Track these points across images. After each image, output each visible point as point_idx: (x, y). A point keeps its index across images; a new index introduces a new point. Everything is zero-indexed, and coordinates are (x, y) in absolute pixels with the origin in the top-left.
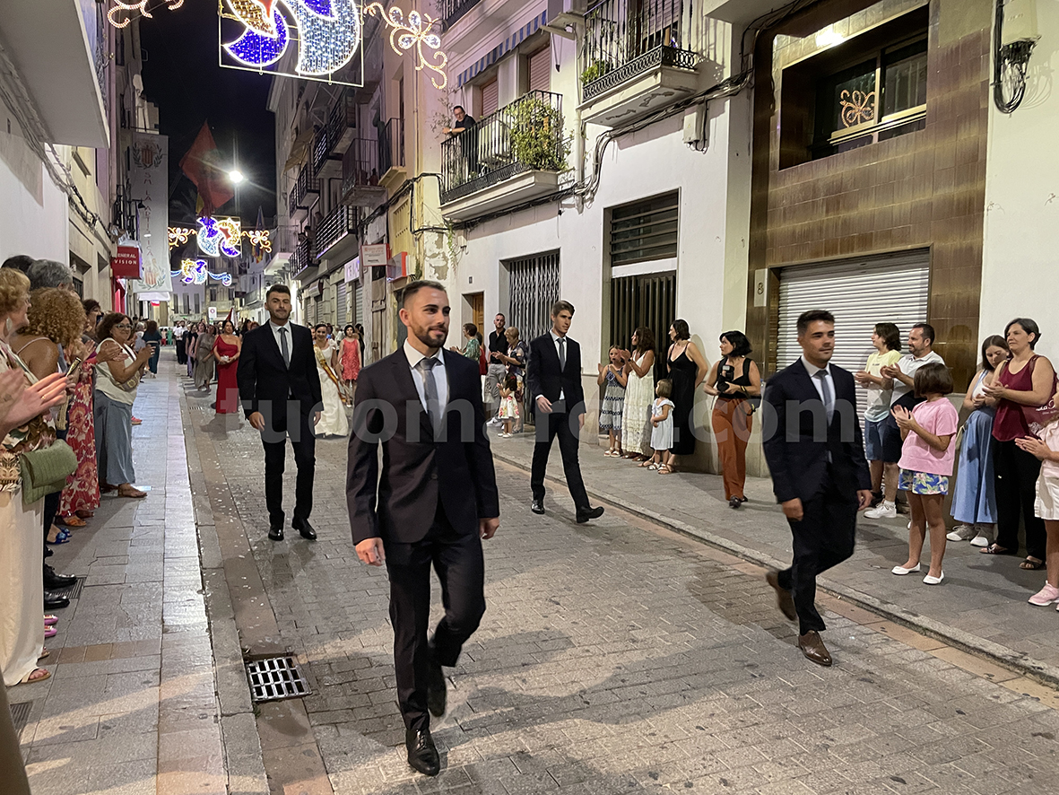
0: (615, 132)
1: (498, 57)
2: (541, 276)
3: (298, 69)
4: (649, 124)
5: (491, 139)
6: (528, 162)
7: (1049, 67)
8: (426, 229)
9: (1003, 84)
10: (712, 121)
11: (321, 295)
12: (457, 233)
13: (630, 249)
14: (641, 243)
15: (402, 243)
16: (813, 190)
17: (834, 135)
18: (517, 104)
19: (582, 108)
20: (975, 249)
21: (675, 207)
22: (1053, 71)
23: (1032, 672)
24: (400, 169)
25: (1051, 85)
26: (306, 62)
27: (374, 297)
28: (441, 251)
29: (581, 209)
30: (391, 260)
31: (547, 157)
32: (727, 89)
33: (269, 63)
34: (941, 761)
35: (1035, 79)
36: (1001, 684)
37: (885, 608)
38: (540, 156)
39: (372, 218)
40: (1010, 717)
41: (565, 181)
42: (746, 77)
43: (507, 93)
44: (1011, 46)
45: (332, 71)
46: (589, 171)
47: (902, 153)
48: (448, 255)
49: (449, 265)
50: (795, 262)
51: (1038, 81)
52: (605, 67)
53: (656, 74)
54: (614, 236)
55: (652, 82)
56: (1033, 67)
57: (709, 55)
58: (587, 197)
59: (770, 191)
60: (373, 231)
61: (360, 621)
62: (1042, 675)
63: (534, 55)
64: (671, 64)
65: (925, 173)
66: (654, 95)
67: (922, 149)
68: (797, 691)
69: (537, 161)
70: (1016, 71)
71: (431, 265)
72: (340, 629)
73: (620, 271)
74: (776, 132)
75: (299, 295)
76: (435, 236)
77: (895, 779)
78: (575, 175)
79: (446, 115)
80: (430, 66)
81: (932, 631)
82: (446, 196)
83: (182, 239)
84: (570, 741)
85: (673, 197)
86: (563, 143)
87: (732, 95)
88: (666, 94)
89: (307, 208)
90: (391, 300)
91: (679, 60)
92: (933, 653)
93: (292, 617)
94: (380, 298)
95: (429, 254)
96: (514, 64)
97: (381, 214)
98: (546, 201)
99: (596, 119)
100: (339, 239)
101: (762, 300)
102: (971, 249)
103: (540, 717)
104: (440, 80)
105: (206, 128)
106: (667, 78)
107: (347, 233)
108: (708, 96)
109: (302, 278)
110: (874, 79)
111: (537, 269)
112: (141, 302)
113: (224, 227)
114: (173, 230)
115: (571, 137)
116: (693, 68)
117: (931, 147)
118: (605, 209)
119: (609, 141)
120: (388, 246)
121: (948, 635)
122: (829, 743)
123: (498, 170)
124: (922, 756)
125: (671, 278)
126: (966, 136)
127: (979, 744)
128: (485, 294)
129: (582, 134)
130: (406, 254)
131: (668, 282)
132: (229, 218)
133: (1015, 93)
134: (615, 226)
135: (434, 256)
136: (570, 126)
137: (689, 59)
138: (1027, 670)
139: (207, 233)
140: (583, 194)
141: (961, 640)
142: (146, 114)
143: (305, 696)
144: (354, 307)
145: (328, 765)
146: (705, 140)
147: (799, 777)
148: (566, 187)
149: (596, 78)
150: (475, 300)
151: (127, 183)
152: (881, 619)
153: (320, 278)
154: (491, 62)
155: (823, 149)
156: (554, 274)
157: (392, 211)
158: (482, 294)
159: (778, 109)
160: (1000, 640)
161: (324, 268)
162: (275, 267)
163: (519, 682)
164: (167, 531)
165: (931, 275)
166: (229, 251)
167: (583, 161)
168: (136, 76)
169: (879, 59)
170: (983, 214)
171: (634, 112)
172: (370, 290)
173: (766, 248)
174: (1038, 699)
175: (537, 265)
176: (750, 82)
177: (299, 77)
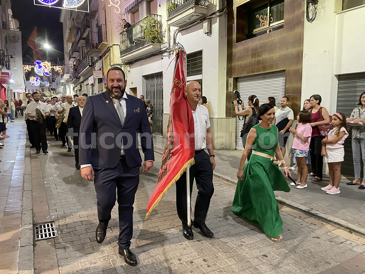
0: (181, 29)
1: (139, 2)
2: (157, 81)
3: (64, 5)
4: (191, 27)
5: (137, 32)
6: (150, 40)
7: (324, 6)
9: (309, 12)
10: (213, 25)
11: (81, 89)
12: (127, 66)
14: (190, 69)
16: (247, 50)
17: (254, 30)
18: (145, 19)
19: (168, 21)
20: (300, 70)
21: (201, 56)
22: (326, 7)
23: (314, 215)
24: (106, 43)
25: (325, 12)
26: (67, 3)
27: (99, 90)
29: (169, 57)
30: (104, 76)
31: (157, 39)
32: (218, 14)
33: (53, 3)
34: (281, 248)
36: (304, 220)
38: (154, 38)
39: (97, 61)
40: (305, 231)
41: (163, 47)
42: (224, 10)
43: (142, 15)
45: (77, 6)
46: (172, 43)
47: (276, 37)
50: (242, 76)
51: (321, 10)
52: (175, 6)
53: (193, 8)
55: (192, 11)
56: (319, 6)
57: (211, 2)
58: (171, 53)
59: (233, 51)
60: (98, 66)
61: (80, 208)
62: (317, 216)
63: (152, 1)
64: (198, 5)
65: (284, 44)
66: (193, 16)
67: (282, 35)
68: (234, 226)
69: (153, 40)
70: (314, 7)
72: (73, 211)
74: (234, 30)
75: (74, 89)
77: (264, 256)
78: (167, 45)
79: (121, 23)
80: (114, 5)
82: (122, 53)
83: (29, 69)
85: (200, 53)
86: (162, 33)
87: (219, 16)
88: (197, 16)
89: (75, 58)
91: (201, 3)
93: (55, 208)
94: (101, 90)
96: (144, 4)
97: (100, 59)
98: (157, 54)
99: (173, 24)
100: (86, 69)
101: (231, 89)
102: (298, 70)
105: (36, 28)
106: (197, 10)
107: (88, 66)
108: (211, 16)
109: (74, 83)
110: (267, 11)
111: (155, 79)
112: (14, 93)
113: (44, 65)
114: (25, 66)
115: (165, 31)
116: (206, 6)
117: (285, 34)
119: (178, 32)
120: (103, 71)
122: (243, 243)
123: (140, 43)
124: (274, 247)
126: (297, 30)
127: (294, 241)
129: (169, 30)
132: (46, 62)
133: (313, 15)
136: (165, 27)
137: (205, 3)
138: (312, 214)
139: (38, 67)
142: (14, 23)
143: (55, 237)
145: (59, 263)
146: (211, 32)
147: (231, 257)
148: (164, 49)
149: (172, 10)
150: (134, 90)
151: (6, 49)
153: (81, 83)
154: (136, 4)
155: (251, 36)
156: (161, 81)
157: (104, 58)
158: (136, 88)
159: (235, 21)
160: (304, 204)
161: (81, 79)
162: (64, 79)
163: (136, 228)
164: (12, 177)
165: (286, 79)
166: (47, 73)
167: (169, 40)
168: (9, 9)
169: (269, 3)
170: (302, 58)
171: (186, 22)
172: (97, 87)
173: (232, 71)
174: (316, 225)
175: (155, 77)
176: (225, 11)
177: (65, 8)
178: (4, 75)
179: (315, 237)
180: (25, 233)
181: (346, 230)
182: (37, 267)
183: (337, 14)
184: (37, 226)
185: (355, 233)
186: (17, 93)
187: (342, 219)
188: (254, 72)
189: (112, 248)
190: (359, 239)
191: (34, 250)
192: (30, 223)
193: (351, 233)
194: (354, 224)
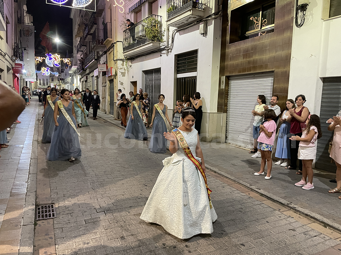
0: (179, 29)
1: (142, 3)
2: (155, 76)
3: (73, 5)
4: (189, 27)
5: (139, 30)
6: (150, 39)
7: (312, 13)
8: (118, 60)
9: (298, 18)
10: (208, 27)
11: (87, 80)
12: (128, 61)
13: (183, 68)
14: (186, 67)
15: (111, 64)
16: (239, 51)
17: (247, 33)
18: (147, 19)
19: (167, 21)
20: (288, 73)
21: (196, 55)
22: (314, 14)
23: (292, 209)
24: (110, 39)
25: (313, 19)
26: (76, 3)
27: (102, 82)
28: (123, 67)
29: (167, 54)
30: (107, 70)
31: (157, 37)
32: (213, 17)
33: (63, 3)
34: (258, 238)
35: (308, 16)
36: (282, 212)
37: (251, 187)
38: (154, 37)
39: (102, 55)
40: (283, 224)
41: (163, 45)
42: (219, 13)
43: (144, 15)
44: (301, 5)
45: (84, 6)
46: (170, 42)
47: (267, 40)
48: (125, 68)
49: (126, 72)
50: (234, 74)
51: (309, 17)
52: (175, 8)
53: (190, 11)
54: (178, 64)
55: (189, 13)
56: (307, 13)
57: (208, 5)
58: (169, 51)
59: (226, 51)
60: (103, 60)
61: (79, 192)
62: (295, 210)
63: (153, 3)
64: (196, 8)
65: (274, 46)
66: (190, 18)
67: (272, 39)
69: (153, 38)
70: (302, 14)
71: (120, 72)
72: (72, 195)
73: (180, 76)
74: (228, 31)
75: (80, 80)
76: (121, 62)
77: (242, 245)
78: (166, 43)
80: (119, 5)
81: (264, 195)
82: (125, 49)
83: (40, 61)
84: (139, 233)
85: (195, 52)
86: (162, 32)
87: (215, 18)
88: (194, 18)
89: (82, 51)
90: (108, 83)
91: (198, 6)
92: (263, 202)
93: (56, 191)
94: (104, 82)
95: (119, 68)
96: (147, 5)
97: (105, 54)
98: (157, 52)
99: (172, 25)
100: (92, 62)
101: (223, 86)
102: (286, 72)
103: (131, 225)
104: (122, 10)
105: (48, 24)
106: (194, 12)
107: (94, 60)
108: (207, 19)
109: (81, 74)
110: (260, 15)
111: (154, 74)
112: (26, 82)
113: (54, 57)
114: (37, 58)
115: (165, 31)
116: (203, 9)
117: (275, 38)
118: (175, 55)
119: (176, 32)
120: (107, 65)
121: (268, 196)
122: (223, 232)
123: (141, 41)
124: (252, 237)
125: (195, 79)
126: (286, 35)
127: (271, 233)
128: (137, 82)
129: (168, 30)
130: (112, 68)
131: (194, 80)
132: (56, 54)
133: (301, 21)
134: (178, 61)
135: (121, 69)
136: (164, 27)
137: (201, 6)
138: (291, 208)
139: (49, 59)
140: (168, 50)
141: (272, 198)
142: (28, 18)
143: (54, 218)
144: (97, 85)
145: (56, 242)
146: (206, 33)
147: (211, 244)
148: (163, 47)
149: (172, 11)
150: (134, 83)
151: (20, 42)
152: (249, 191)
153: (87, 75)
154: (139, 5)
155: (243, 38)
156: (159, 76)
157: (108, 53)
158: (136, 81)
159: (229, 24)
160: (285, 198)
161: (88, 71)
162: (72, 71)
163: (127, 213)
164: (20, 161)
165: (274, 80)
166: (56, 65)
167: (168, 39)
168: (24, 6)
169: (261, 8)
170: (290, 61)
171: (184, 23)
172: (102, 79)
173: (225, 69)
174: (293, 218)
175: (154, 73)
176: (221, 14)
177: (74, 7)
178: (17, 66)
179: (291, 229)
180: (28, 213)
181: (321, 224)
182: (36, 244)
183: (324, 21)
184: (39, 207)
185: (329, 227)
186: (29, 82)
187: (318, 213)
188: (245, 71)
189: (104, 230)
190: (332, 233)
191: (35, 229)
192: (33, 204)
193: (326, 227)
194: (328, 219)
